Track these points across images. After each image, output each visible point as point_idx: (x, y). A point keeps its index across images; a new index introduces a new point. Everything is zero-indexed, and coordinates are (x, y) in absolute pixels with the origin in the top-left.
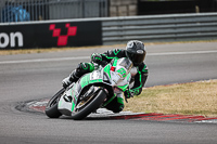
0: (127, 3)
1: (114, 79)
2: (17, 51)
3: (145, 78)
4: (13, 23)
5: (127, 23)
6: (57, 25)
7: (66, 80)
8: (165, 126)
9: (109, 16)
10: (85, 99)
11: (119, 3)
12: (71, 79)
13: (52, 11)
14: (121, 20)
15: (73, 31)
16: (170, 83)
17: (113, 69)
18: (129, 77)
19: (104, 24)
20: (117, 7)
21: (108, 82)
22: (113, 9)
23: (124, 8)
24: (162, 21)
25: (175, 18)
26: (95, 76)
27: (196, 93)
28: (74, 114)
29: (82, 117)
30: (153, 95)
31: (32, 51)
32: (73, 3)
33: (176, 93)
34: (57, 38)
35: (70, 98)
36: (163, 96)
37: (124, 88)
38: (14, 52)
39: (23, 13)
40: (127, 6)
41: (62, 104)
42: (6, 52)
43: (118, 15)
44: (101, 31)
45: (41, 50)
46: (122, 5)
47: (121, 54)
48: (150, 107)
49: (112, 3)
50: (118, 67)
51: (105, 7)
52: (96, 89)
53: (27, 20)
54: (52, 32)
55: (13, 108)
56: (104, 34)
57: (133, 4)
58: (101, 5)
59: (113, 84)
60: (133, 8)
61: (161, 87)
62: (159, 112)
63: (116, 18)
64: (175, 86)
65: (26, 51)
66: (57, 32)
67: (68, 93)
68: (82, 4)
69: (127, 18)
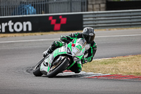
0: (100, 2)
1: (74, 51)
2: (28, 34)
3: (95, 51)
4: (25, 16)
5: (99, 15)
6: (54, 17)
8: (123, 83)
10: (56, 64)
11: (94, 3)
12: (48, 52)
13: (51, 7)
14: (95, 14)
15: (64, 21)
16: (127, 55)
17: (74, 45)
18: (83, 50)
19: (84, 16)
20: (93, 5)
21: (70, 53)
22: (90, 7)
23: (98, 6)
24: (122, 14)
26: (62, 50)
29: (53, 75)
30: (116, 63)
32: (64, 3)
33: (131, 61)
36: (122, 63)
38: (25, 34)
39: (32, 9)
40: (99, 4)
42: (21, 35)
44: (82, 21)
45: (43, 33)
46: (96, 4)
48: (114, 71)
49: (89, 3)
51: (85, 6)
53: (34, 14)
54: (50, 21)
55: (25, 71)
56: (84, 23)
57: (103, 3)
58: (83, 4)
59: (73, 55)
60: (103, 5)
61: (121, 58)
62: (119, 74)
63: (92, 12)
64: (130, 57)
66: (53, 22)
67: (46, 61)
68: (70, 3)
69: (99, 12)
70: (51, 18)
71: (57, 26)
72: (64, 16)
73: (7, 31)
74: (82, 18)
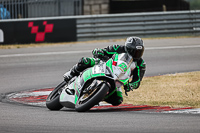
0: (100, 2)
1: (116, 73)
3: (142, 72)
5: (100, 20)
6: (35, 22)
7: (68, 74)
9: (83, 14)
10: (88, 93)
11: (92, 3)
12: (72, 73)
13: (31, 9)
14: (94, 18)
17: (115, 64)
18: (129, 72)
19: (78, 22)
20: (91, 6)
21: (110, 76)
22: (86, 8)
23: (97, 7)
25: (143, 16)
26: (97, 70)
27: (163, 85)
28: (78, 106)
31: (12, 47)
32: (49, 2)
33: (144, 86)
34: (35, 35)
35: (73, 91)
37: (125, 82)
40: (100, 5)
41: (64, 97)
43: (91, 13)
44: (76, 29)
45: (21, 46)
46: (95, 4)
47: (120, 50)
49: (86, 2)
50: (119, 62)
51: (79, 5)
52: (99, 82)
54: (30, 29)
56: (78, 31)
57: (105, 3)
58: (76, 4)
59: (115, 78)
60: (105, 6)
63: (89, 16)
64: (143, 79)
65: (7, 47)
66: (35, 29)
67: (70, 86)
68: (58, 3)
69: (100, 16)
70: (31, 25)
71: (40, 36)
72: (49, 22)
74: (76, 24)
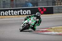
0: (60, 2)
5: (60, 7)
11: (58, 2)
15: (45, 10)
19: (54, 8)
21: (29, 23)
22: (56, 4)
26: (26, 21)
32: (45, 2)
37: (33, 24)
44: (53, 10)
49: (56, 2)
50: (32, 19)
51: (54, 3)
52: (26, 24)
53: (32, 7)
54: (39, 10)
63: (57, 6)
66: (40, 10)
68: (48, 2)
70: (39, 9)
73: (20, 14)
74: (53, 9)
